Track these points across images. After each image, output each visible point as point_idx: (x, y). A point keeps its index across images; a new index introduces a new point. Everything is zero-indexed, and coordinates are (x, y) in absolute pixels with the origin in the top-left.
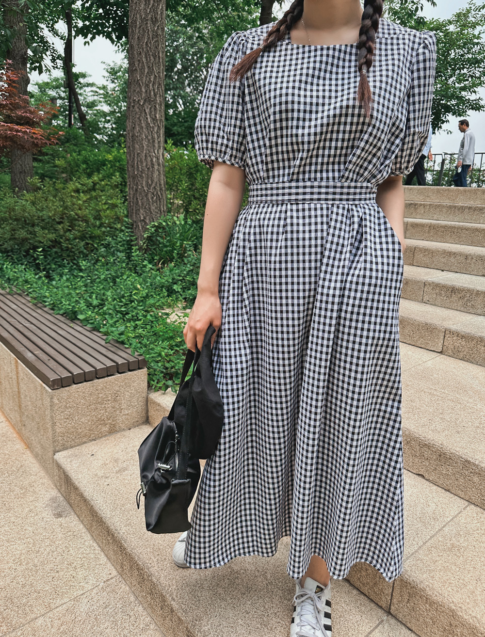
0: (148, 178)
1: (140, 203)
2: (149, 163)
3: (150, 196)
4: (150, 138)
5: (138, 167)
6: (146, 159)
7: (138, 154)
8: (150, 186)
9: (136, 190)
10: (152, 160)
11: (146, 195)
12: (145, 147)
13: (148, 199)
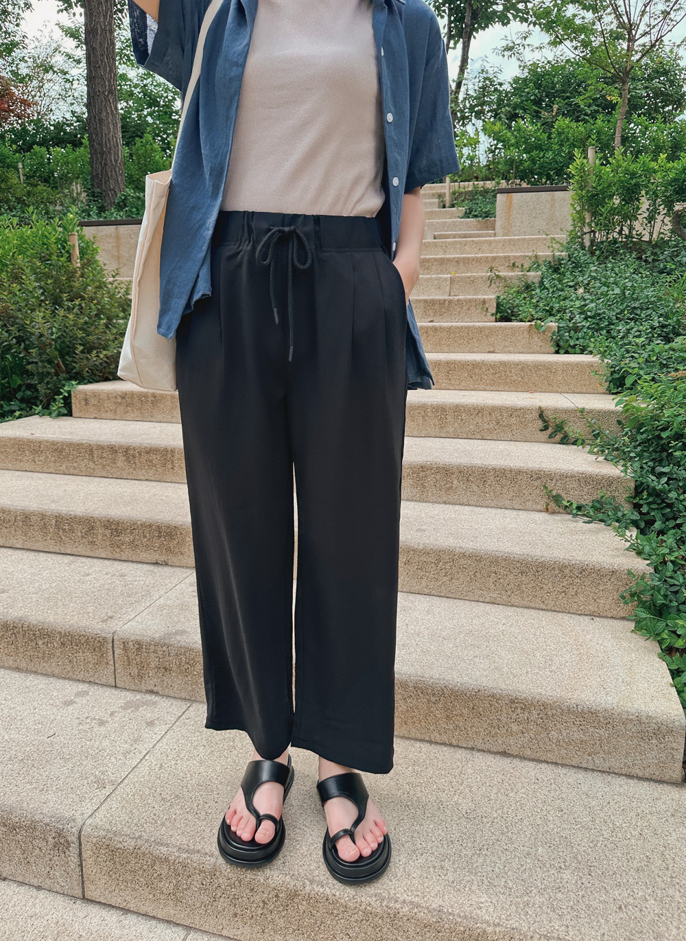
0: (115, 155)
1: (110, 175)
2: (115, 142)
3: (117, 169)
4: (114, 122)
5: (106, 145)
6: (113, 139)
7: (106, 134)
8: (117, 161)
9: (105, 164)
10: (117, 140)
11: (115, 169)
12: (112, 129)
13: (116, 172)
